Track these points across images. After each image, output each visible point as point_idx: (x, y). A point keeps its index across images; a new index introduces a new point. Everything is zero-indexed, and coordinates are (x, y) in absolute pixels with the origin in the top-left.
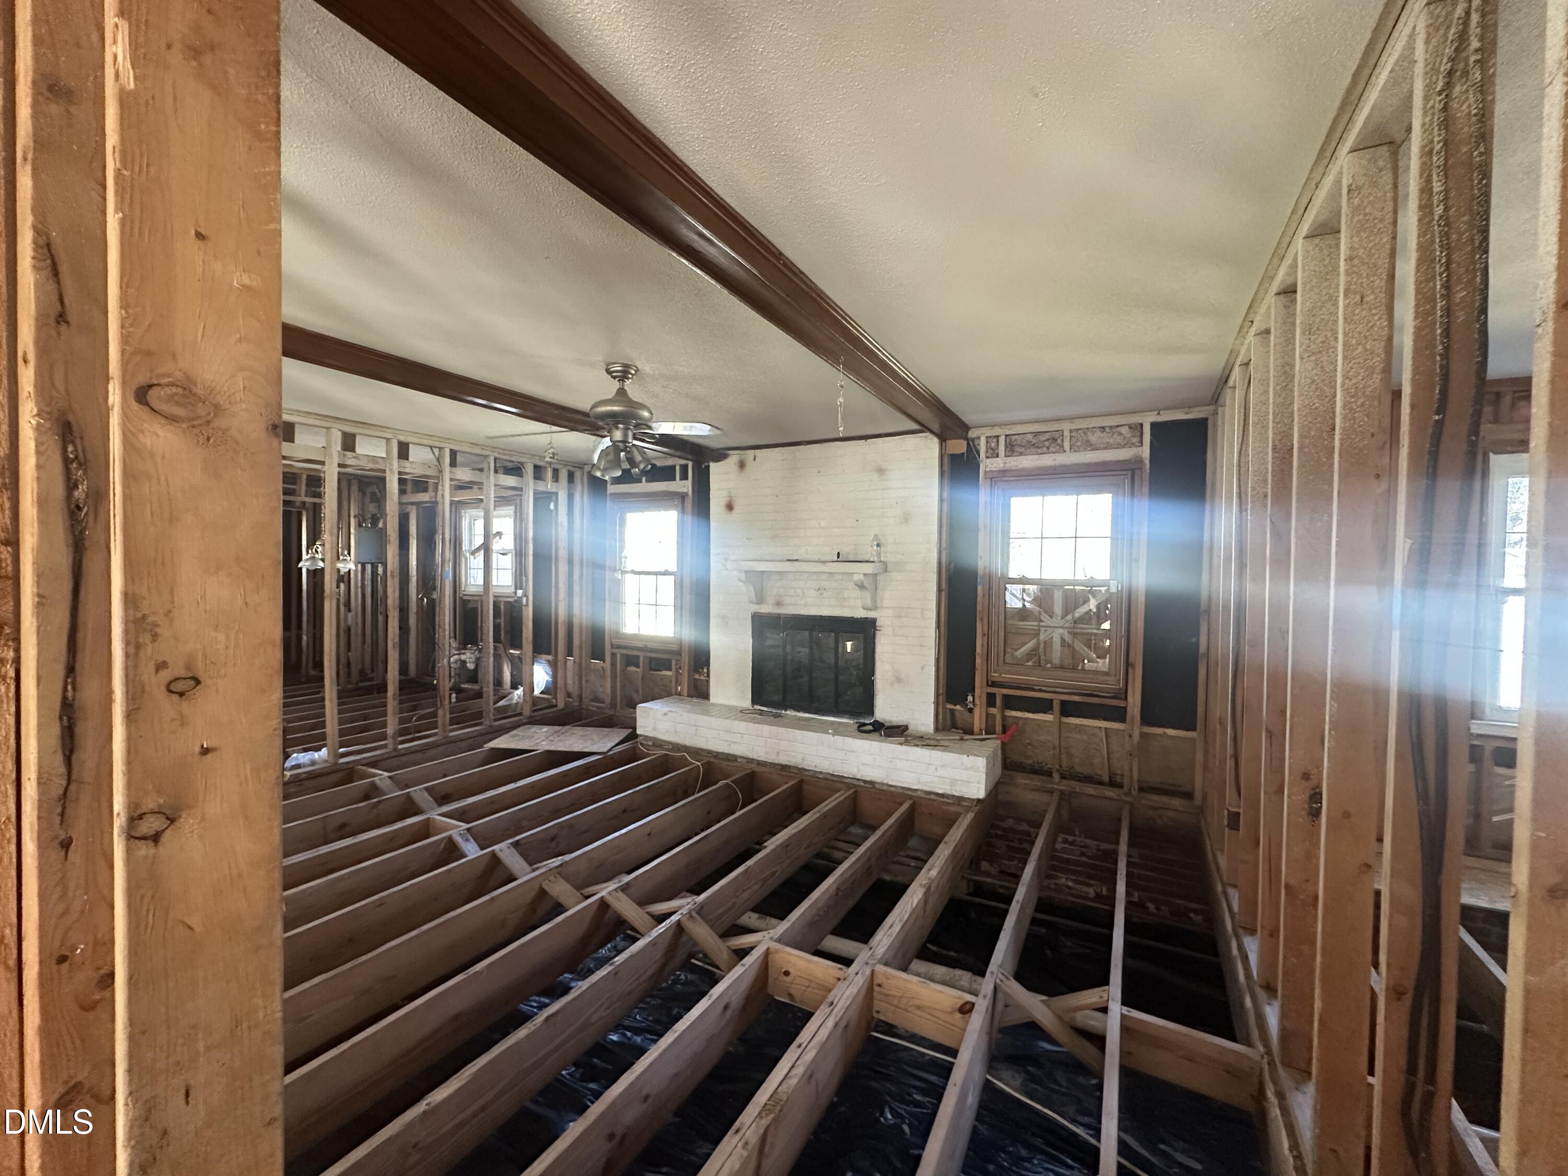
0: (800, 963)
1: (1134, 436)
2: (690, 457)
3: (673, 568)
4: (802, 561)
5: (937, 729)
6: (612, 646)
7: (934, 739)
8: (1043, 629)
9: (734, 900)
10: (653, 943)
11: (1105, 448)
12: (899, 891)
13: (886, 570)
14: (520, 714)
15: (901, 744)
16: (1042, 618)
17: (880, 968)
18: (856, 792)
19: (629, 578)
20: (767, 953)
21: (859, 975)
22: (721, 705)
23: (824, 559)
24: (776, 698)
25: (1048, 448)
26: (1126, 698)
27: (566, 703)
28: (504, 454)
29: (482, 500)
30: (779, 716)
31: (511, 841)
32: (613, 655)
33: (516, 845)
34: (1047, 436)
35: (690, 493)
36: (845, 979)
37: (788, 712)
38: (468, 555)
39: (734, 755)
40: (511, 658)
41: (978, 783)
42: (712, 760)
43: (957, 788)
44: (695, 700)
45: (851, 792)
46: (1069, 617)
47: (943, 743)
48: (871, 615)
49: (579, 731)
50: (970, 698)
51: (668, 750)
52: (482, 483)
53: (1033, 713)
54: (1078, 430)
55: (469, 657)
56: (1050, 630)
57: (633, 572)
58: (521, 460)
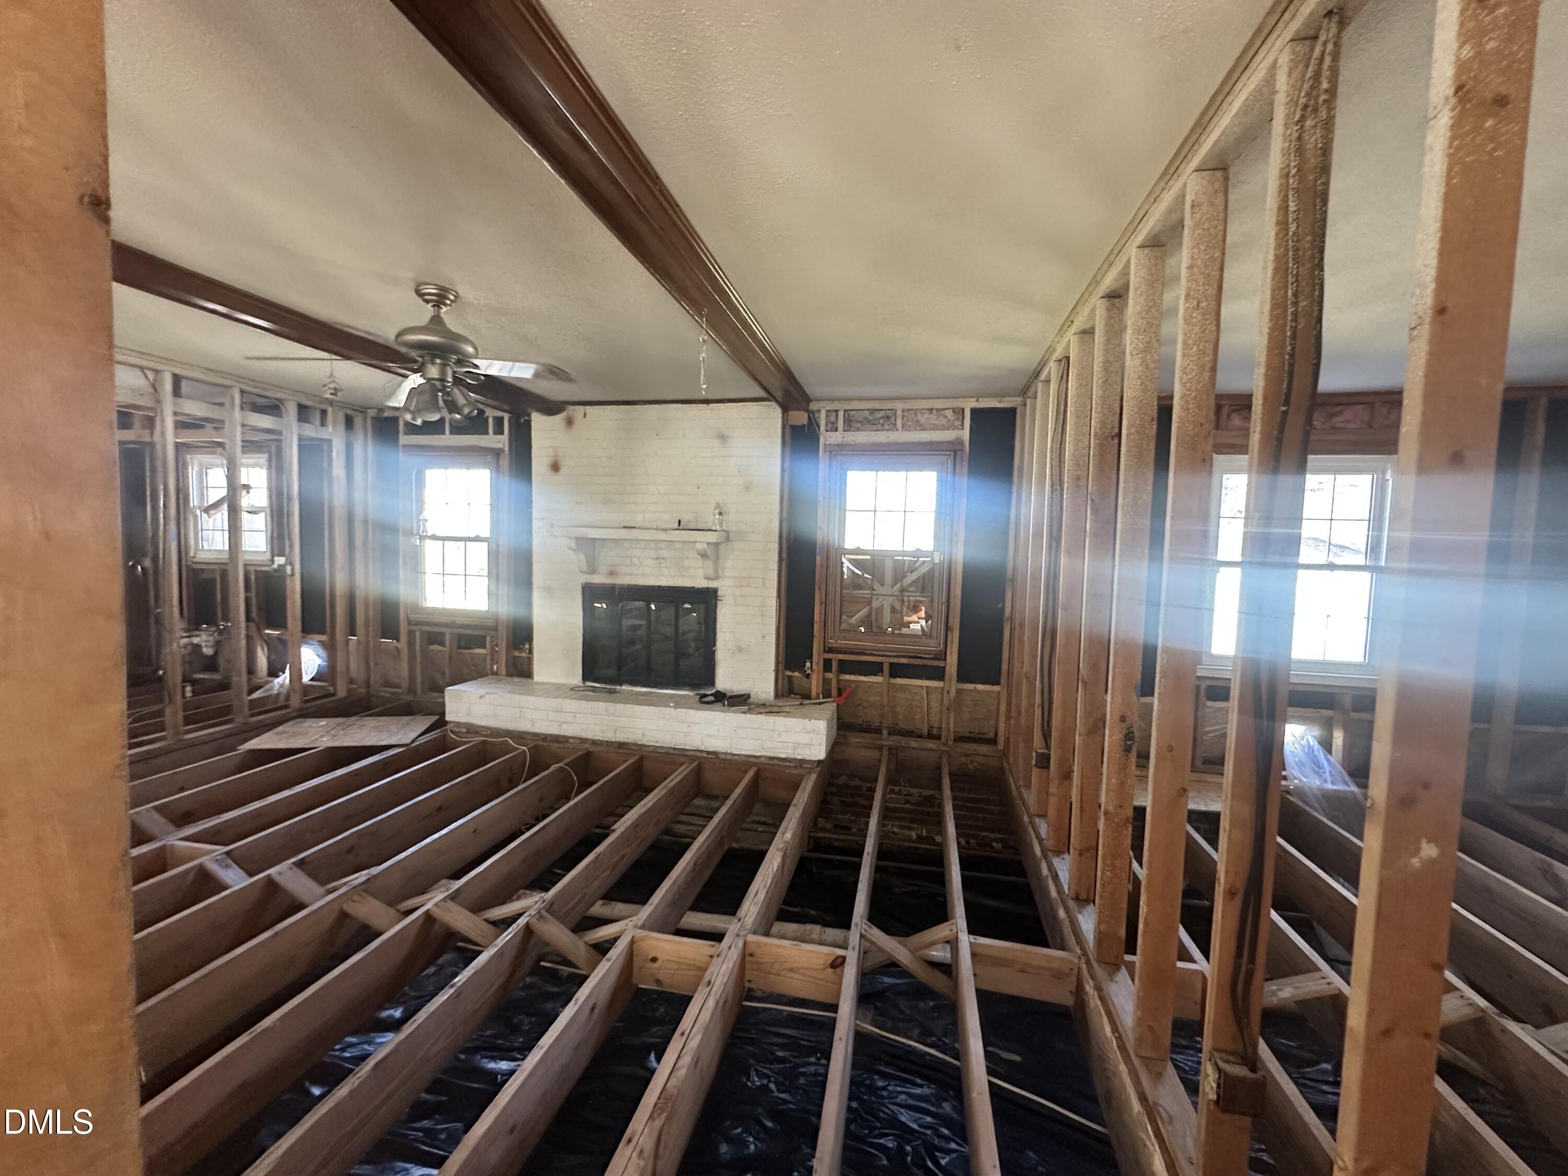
0: (668, 946)
1: (958, 419)
2: (506, 407)
3: (486, 533)
4: (640, 528)
5: (777, 696)
6: (409, 622)
7: (775, 706)
8: (874, 597)
9: (585, 891)
10: (500, 954)
11: (932, 429)
12: (757, 858)
13: (728, 540)
14: (286, 707)
15: (745, 713)
16: (875, 587)
17: (752, 938)
18: (699, 764)
19: (428, 543)
20: (632, 942)
21: (733, 949)
22: (548, 683)
23: (664, 526)
24: (611, 672)
25: (882, 425)
26: (945, 659)
27: (349, 691)
28: (255, 387)
29: (221, 445)
30: (615, 692)
31: (294, 860)
32: (411, 634)
33: (300, 864)
34: (881, 414)
35: (506, 449)
36: (718, 956)
37: (624, 687)
38: (198, 512)
39: (564, 737)
40: (268, 641)
41: (820, 745)
42: (540, 743)
43: (800, 751)
44: (516, 679)
45: (695, 764)
46: (898, 586)
47: (784, 709)
48: (712, 584)
49: (371, 722)
50: (808, 664)
51: (486, 736)
52: (223, 422)
53: (865, 675)
54: (909, 410)
55: (204, 640)
56: (881, 598)
57: (434, 538)
58: (279, 395)
